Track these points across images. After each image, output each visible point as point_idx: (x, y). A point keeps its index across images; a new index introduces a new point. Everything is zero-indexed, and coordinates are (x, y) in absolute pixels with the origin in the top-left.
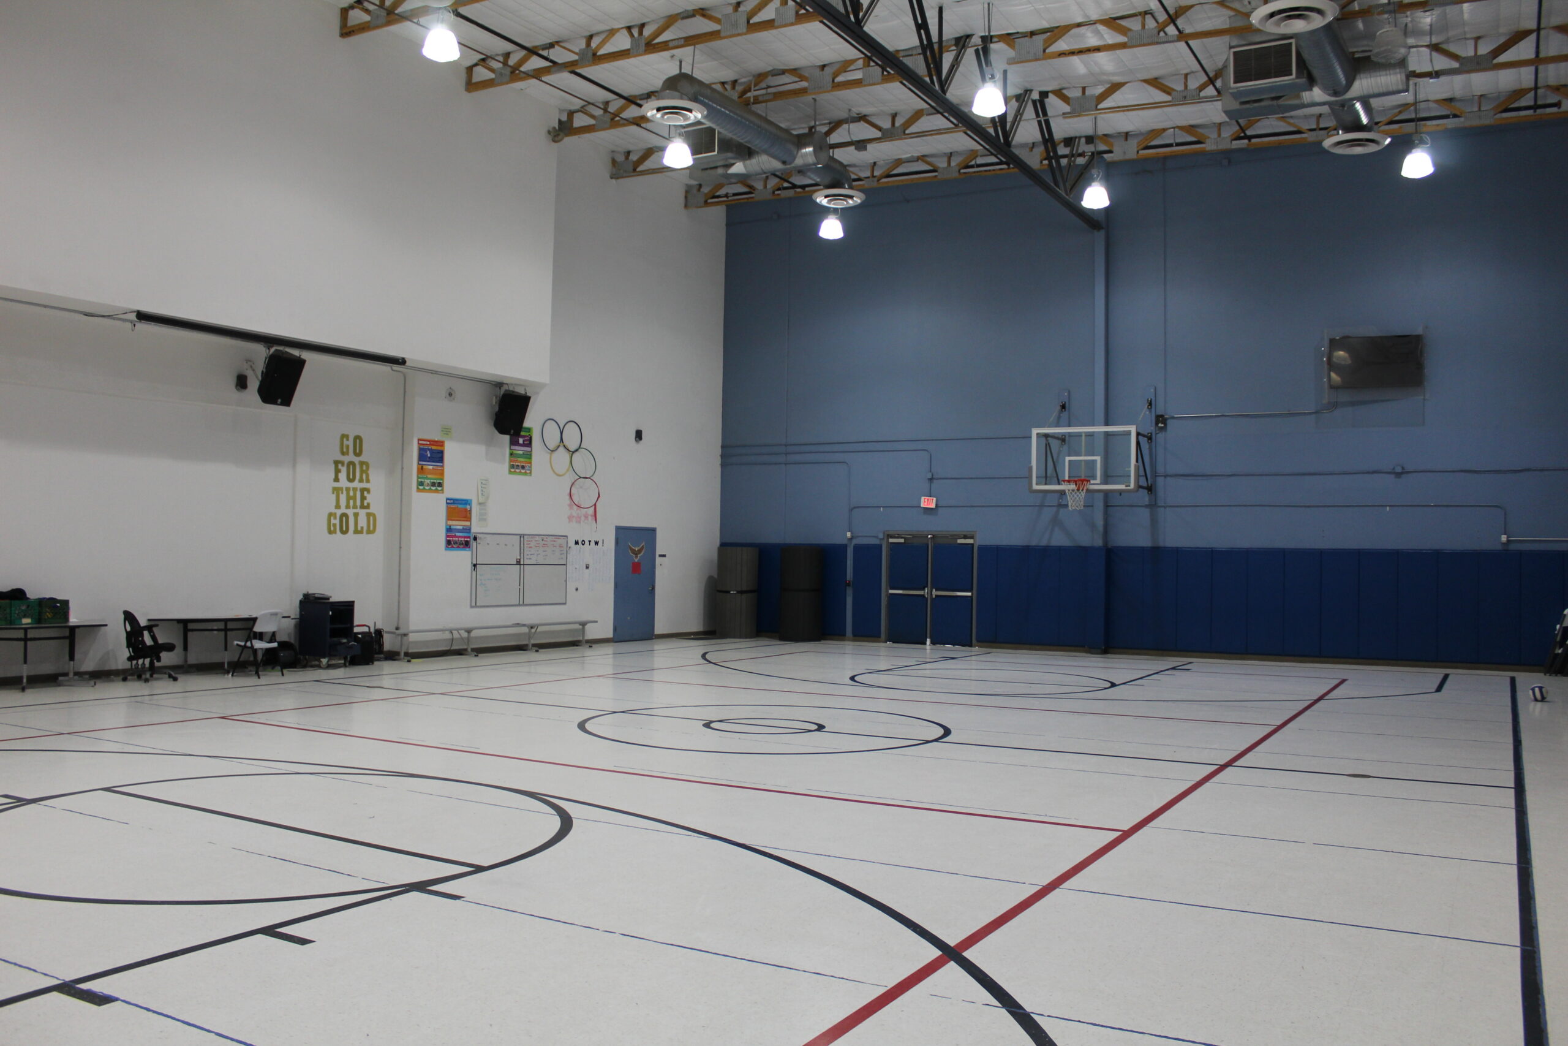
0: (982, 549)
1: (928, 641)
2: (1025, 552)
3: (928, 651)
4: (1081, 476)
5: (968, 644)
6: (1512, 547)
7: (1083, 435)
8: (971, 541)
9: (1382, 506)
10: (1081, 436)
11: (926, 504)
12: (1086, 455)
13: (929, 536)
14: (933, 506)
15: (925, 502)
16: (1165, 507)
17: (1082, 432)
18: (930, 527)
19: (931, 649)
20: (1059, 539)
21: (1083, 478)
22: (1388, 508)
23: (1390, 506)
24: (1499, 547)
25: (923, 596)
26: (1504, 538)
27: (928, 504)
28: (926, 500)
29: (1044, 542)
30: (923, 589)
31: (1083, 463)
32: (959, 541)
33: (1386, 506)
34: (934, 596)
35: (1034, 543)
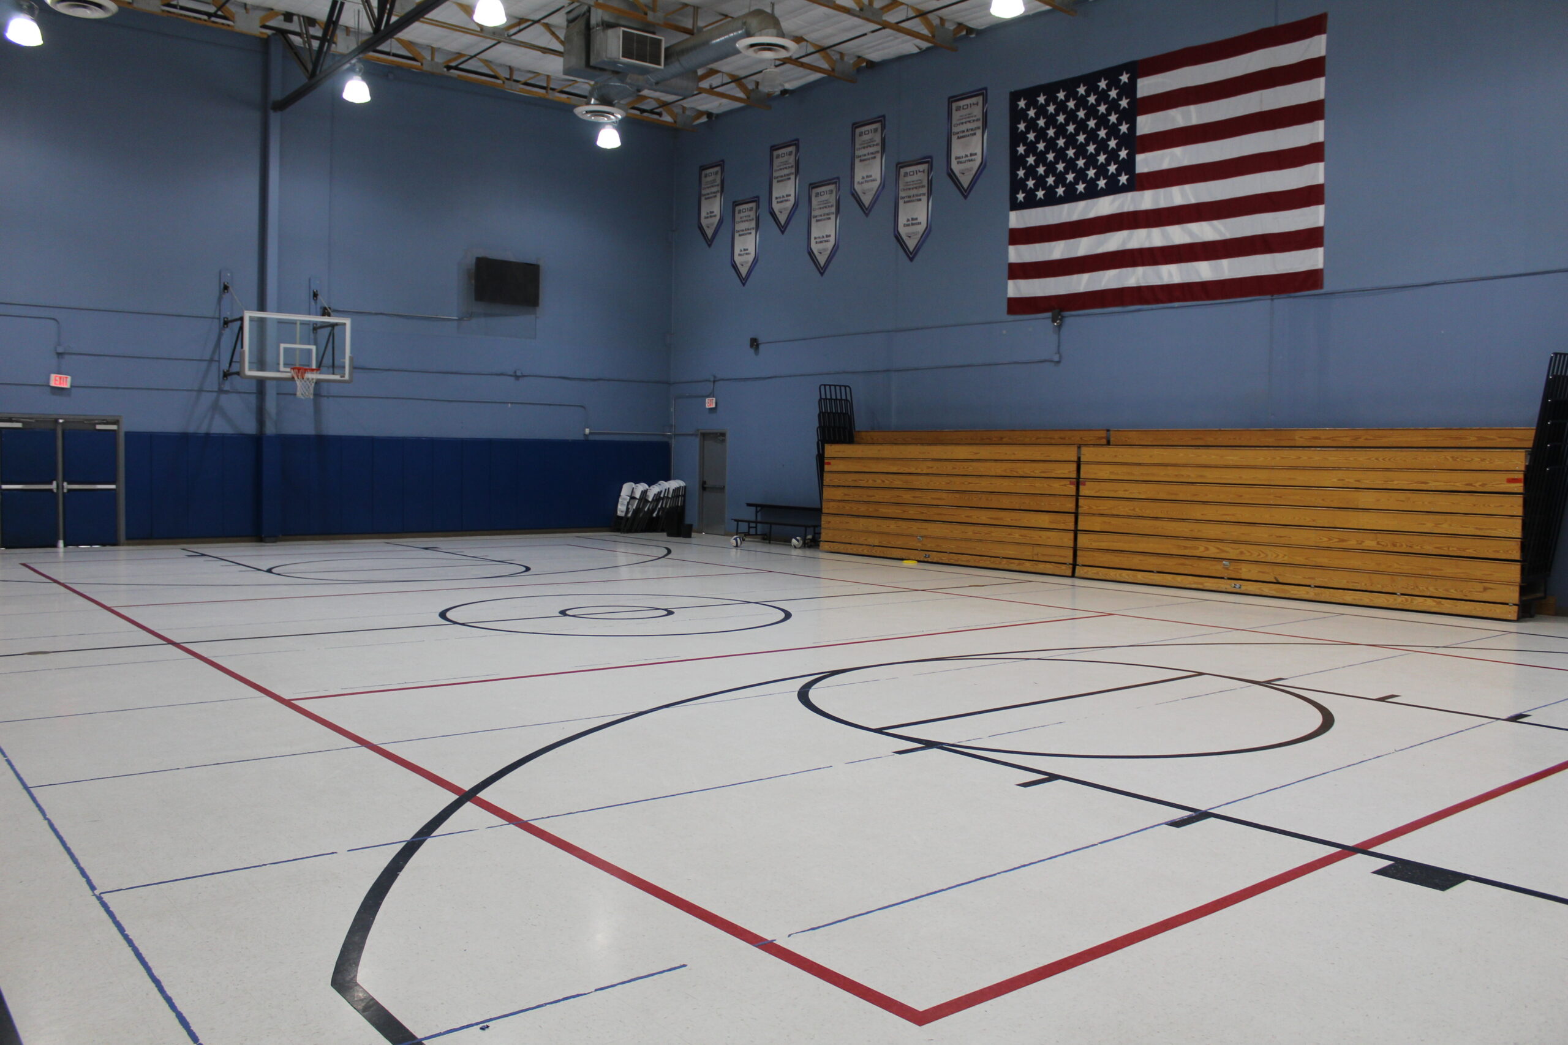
0: (129, 435)
1: (61, 543)
2: (184, 439)
3: (61, 555)
4: (295, 365)
5: (114, 543)
6: (591, 438)
7: (298, 323)
8: (114, 427)
9: (504, 403)
10: (296, 324)
11: (58, 382)
12: (302, 343)
13: (61, 421)
14: (68, 386)
15: (56, 380)
16: (328, 397)
17: (296, 320)
18: (63, 411)
19: (65, 552)
20: (219, 427)
21: (297, 366)
22: (510, 405)
23: (512, 403)
24: (582, 438)
25: (51, 490)
26: (587, 431)
27: (60, 383)
28: (58, 378)
29: (203, 430)
30: (51, 483)
31: (298, 352)
32: (99, 427)
33: (508, 403)
34: (65, 491)
35: (191, 429)
